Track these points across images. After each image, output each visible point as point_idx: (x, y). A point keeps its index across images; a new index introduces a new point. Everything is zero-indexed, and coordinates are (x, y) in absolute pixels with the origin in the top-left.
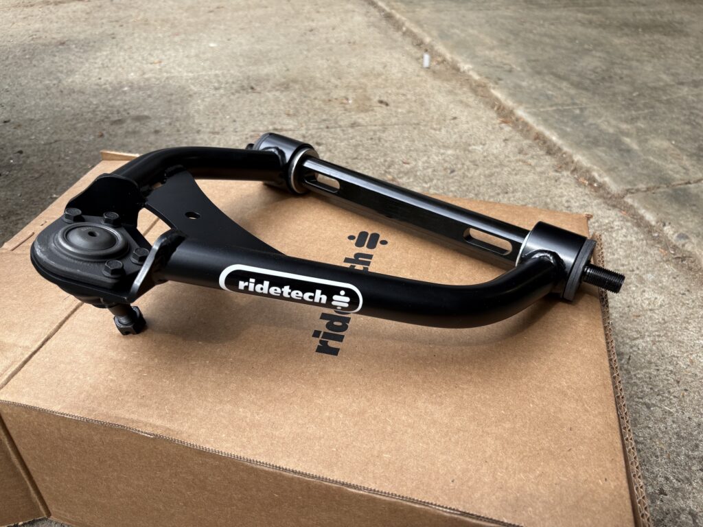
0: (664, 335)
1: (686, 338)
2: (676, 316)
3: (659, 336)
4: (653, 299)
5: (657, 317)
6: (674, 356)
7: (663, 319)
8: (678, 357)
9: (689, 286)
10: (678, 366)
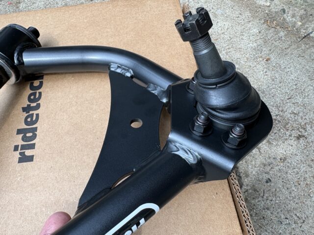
0: (231, 47)
1: (243, 45)
2: (236, 33)
3: (229, 48)
4: (223, 26)
5: (227, 37)
6: (238, 58)
7: (230, 37)
8: (240, 59)
9: (241, 11)
10: (241, 64)
